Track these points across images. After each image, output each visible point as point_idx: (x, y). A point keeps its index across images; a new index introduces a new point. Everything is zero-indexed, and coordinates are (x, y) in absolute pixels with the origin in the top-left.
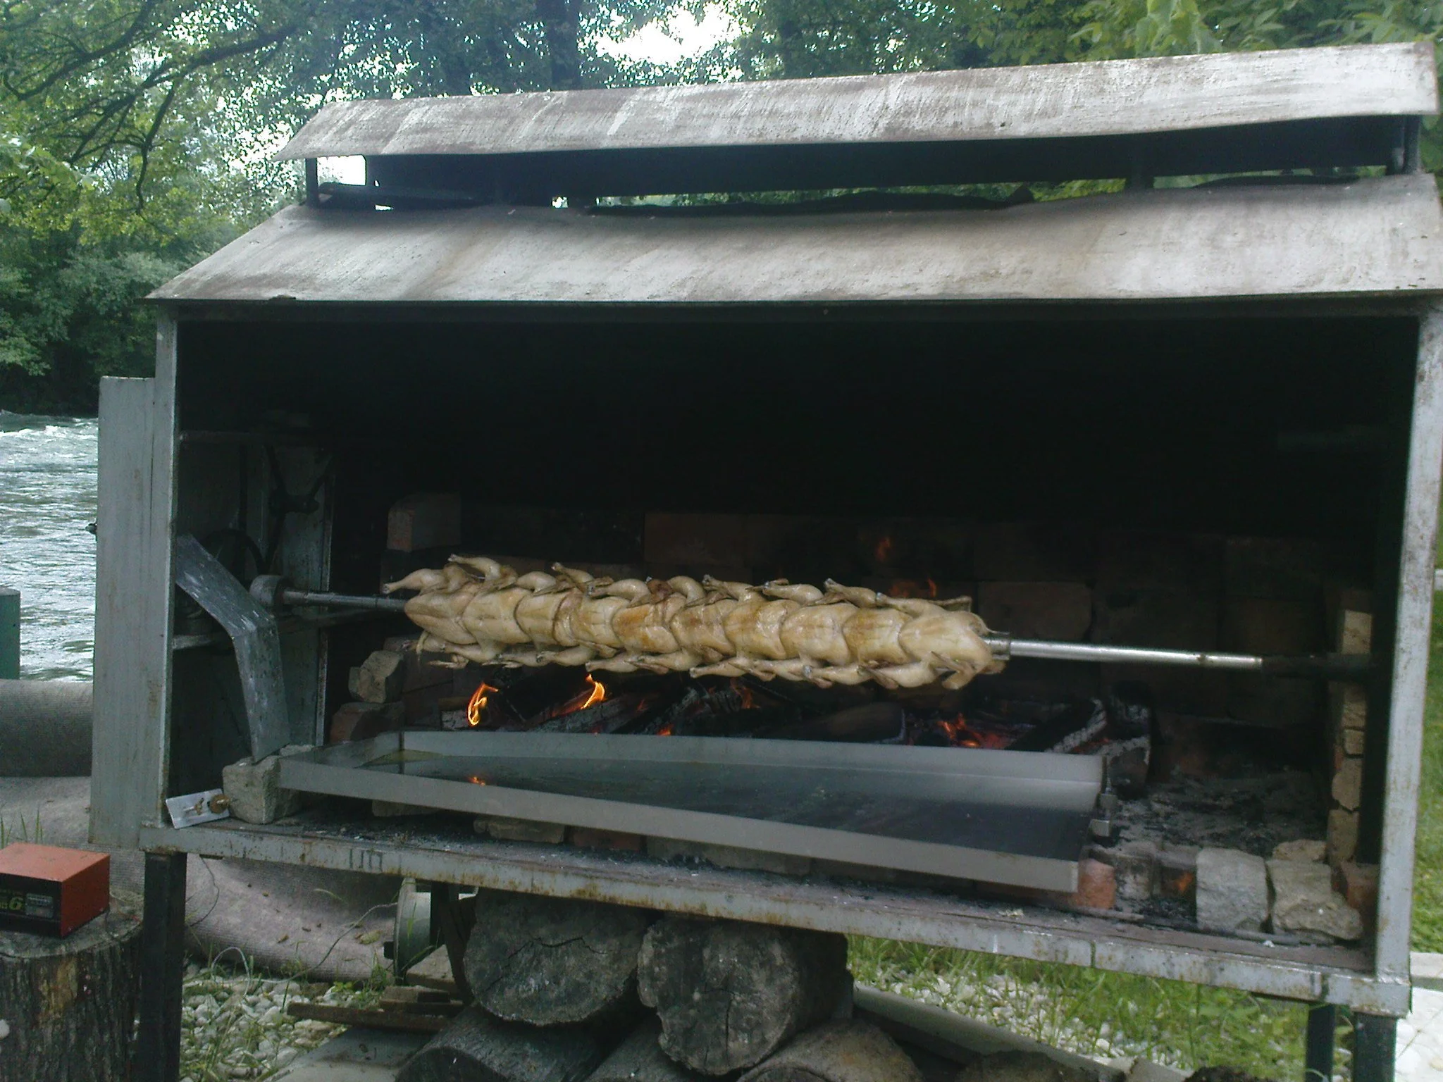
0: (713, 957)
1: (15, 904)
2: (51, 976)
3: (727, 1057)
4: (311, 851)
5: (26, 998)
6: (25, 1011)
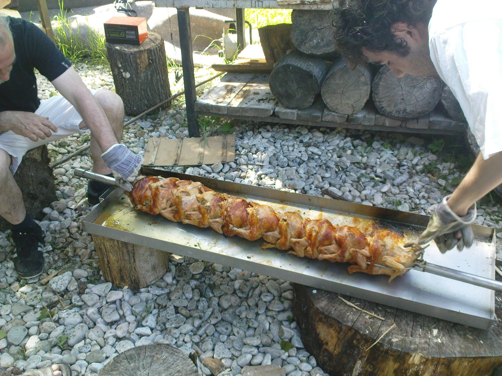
1: (122, 35)
2: (140, 57)
4: (237, 3)
5: (134, 65)
6: (134, 69)
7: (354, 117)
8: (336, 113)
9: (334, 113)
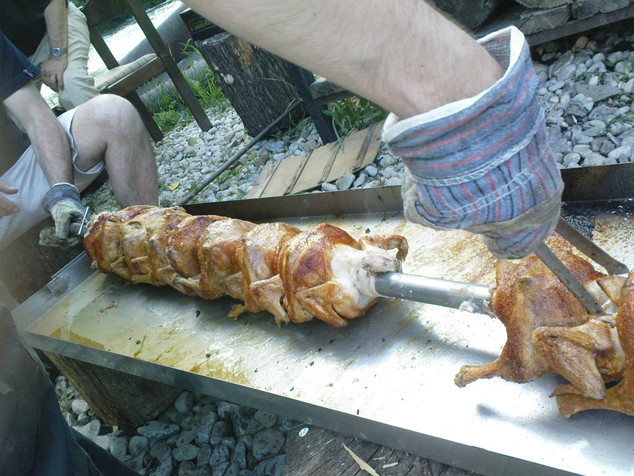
5: (232, 60)
6: (234, 66)
7: (580, 5)
8: (542, 9)
9: (536, 14)
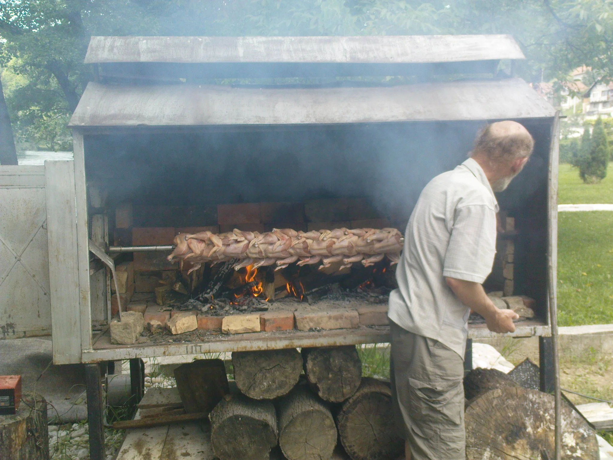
0: (334, 361)
2: (16, 431)
3: (343, 395)
4: (168, 350)
5: (7, 442)
6: (6, 448)
